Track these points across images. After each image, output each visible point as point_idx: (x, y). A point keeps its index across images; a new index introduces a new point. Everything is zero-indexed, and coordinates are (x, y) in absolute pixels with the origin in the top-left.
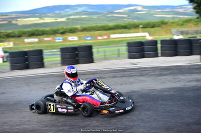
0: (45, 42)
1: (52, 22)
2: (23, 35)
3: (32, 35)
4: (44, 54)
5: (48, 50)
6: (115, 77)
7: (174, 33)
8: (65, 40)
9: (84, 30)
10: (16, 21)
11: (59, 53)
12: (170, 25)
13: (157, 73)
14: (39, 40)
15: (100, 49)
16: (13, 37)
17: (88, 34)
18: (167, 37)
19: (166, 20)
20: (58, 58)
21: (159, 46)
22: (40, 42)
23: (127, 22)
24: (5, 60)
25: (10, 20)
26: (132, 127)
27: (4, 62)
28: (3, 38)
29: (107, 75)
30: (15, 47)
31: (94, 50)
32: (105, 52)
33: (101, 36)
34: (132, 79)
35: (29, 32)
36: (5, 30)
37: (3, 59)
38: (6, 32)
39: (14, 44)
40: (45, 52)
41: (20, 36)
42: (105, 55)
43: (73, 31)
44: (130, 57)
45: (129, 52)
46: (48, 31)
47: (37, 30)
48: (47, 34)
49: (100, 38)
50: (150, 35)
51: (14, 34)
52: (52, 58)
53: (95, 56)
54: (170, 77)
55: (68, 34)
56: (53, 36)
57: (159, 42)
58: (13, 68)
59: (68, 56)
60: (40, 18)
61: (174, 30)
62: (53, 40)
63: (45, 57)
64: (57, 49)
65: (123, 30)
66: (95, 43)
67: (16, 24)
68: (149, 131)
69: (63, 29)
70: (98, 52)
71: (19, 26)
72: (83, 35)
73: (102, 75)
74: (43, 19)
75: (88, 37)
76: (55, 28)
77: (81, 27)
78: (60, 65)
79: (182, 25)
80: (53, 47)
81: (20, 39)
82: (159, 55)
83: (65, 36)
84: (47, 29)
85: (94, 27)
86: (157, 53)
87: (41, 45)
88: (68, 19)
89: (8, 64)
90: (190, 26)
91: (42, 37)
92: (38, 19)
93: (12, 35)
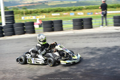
0: (64, 15)
1: (68, 4)
2: (51, 11)
3: (56, 11)
4: (63, 23)
5: (65, 20)
6: (105, 37)
8: (75, 14)
9: (87, 9)
10: (47, 3)
11: (72, 22)
14: (60, 14)
15: (97, 20)
16: (45, 12)
17: (89, 11)
20: (71, 26)
22: (61, 16)
23: (113, 4)
25: (44, 2)
26: (115, 68)
28: (39, 13)
29: (100, 36)
31: (93, 21)
34: (116, 39)
35: (54, 9)
36: (41, 8)
39: (46, 17)
40: (64, 22)
41: (49, 12)
42: (100, 24)
43: (80, 9)
44: (115, 25)
45: (115, 22)
46: (65, 9)
47: (59, 9)
48: (65, 11)
49: (96, 13)
51: (46, 11)
52: (68, 25)
53: (94, 24)
56: (69, 12)
58: (45, 31)
59: (77, 24)
60: (61, 1)
62: (68, 15)
63: (63, 24)
64: (71, 20)
65: (111, 9)
67: (47, 5)
70: (95, 22)
72: (86, 12)
73: (98, 36)
74: (63, 2)
75: (89, 13)
76: (70, 7)
77: (86, 7)
78: (72, 30)
80: (68, 19)
81: (49, 14)
83: (75, 12)
84: (65, 8)
87: (61, 17)
88: (78, 2)
89: (42, 28)
91: (62, 13)
92: (60, 1)
93: (44, 11)
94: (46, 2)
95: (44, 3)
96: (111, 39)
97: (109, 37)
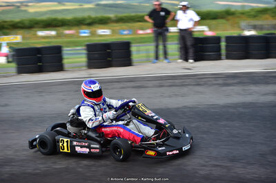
0: (65, 36)
1: (75, 9)
2: (36, 25)
3: (48, 25)
5: (69, 47)
6: (161, 86)
7: (243, 27)
8: (93, 34)
9: (120, 20)
10: (26, 6)
11: (85, 52)
12: (239, 17)
13: (220, 81)
14: (57, 34)
15: (142, 48)
16: (21, 28)
17: (124, 25)
18: (234, 33)
19: (233, 10)
20: (83, 59)
21: (223, 44)
22: (58, 36)
24: (10, 60)
25: (18, 4)
27: (9, 62)
28: (7, 28)
29: (150, 84)
30: (25, 41)
31: (134, 49)
32: (147, 51)
33: (142, 29)
34: (185, 90)
35: (42, 21)
37: (8, 59)
38: (12, 21)
39: (23, 38)
40: (66, 51)
41: (30, 27)
42: (148, 56)
43: (103, 22)
46: (70, 21)
47: (55, 20)
48: (68, 25)
49: (141, 32)
50: (211, 29)
51: (23, 24)
52: (75, 58)
53: (135, 56)
54: (237, 88)
55: (97, 25)
56: (76, 28)
57: (223, 40)
58: (21, 70)
59: (96, 56)
60: (60, 3)
61: (243, 23)
62: (77, 34)
63: (65, 56)
64: (81, 46)
66: (134, 39)
67: (25, 11)
68: (207, 162)
69: (90, 18)
70: (138, 51)
71: (29, 13)
72: (118, 28)
74: (64, 5)
75: (124, 30)
76: (80, 15)
77: (116, 17)
78: (85, 68)
79: (255, 16)
80: (76, 44)
81: (32, 32)
82: (223, 57)
83: (93, 28)
85: (133, 16)
86: (220, 55)
87: (59, 40)
89: (14, 65)
90: (267, 19)
91: (61, 29)
92: (56, 3)
93: (20, 25)
94: (25, 4)
95: (18, 7)
96: (175, 89)
97: (170, 86)
